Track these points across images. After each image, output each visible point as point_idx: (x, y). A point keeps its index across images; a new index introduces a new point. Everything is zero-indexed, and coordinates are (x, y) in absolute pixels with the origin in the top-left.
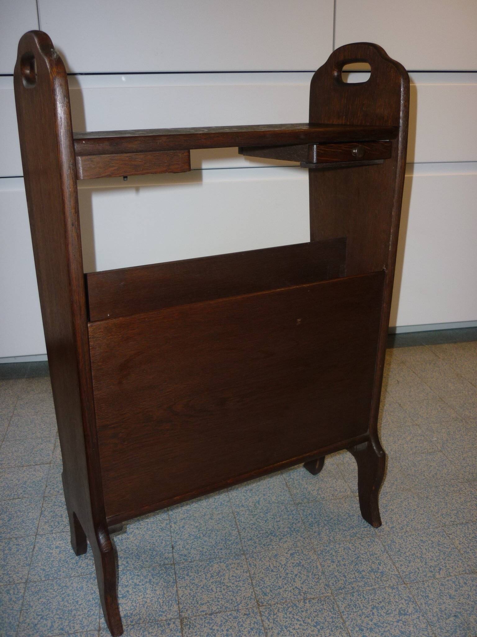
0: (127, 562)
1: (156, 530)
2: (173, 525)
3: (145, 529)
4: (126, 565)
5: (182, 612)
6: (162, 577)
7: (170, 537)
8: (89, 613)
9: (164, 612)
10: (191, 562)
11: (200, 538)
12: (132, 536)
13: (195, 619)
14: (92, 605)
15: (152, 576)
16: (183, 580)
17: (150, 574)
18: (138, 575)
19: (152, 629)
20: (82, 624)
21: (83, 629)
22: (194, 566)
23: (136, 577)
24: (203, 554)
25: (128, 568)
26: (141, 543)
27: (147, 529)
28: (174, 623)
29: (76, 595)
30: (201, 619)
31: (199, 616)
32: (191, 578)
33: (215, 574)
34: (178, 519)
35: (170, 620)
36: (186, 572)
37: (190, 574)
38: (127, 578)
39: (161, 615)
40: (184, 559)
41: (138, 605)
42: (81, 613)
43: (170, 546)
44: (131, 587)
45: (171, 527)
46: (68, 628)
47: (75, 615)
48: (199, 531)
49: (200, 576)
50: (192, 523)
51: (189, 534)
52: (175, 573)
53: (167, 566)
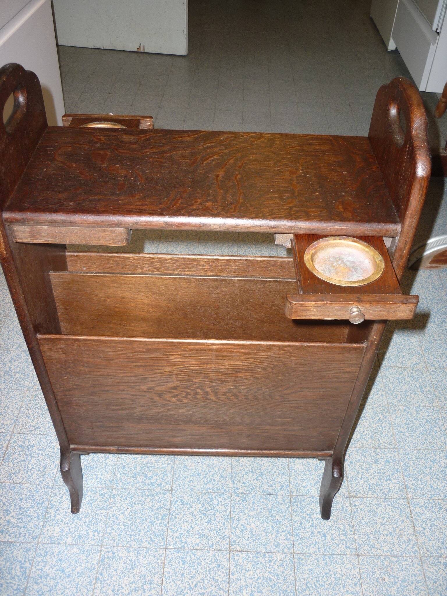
0: (284, 532)
1: (244, 505)
2: (240, 491)
3: (241, 514)
4: (286, 532)
5: (344, 495)
6: (305, 506)
7: (256, 495)
8: (340, 563)
9: (343, 508)
10: (290, 483)
11: (261, 473)
12: (248, 526)
13: (352, 488)
14: (331, 560)
15: (303, 513)
16: (310, 491)
17: (301, 514)
18: (301, 524)
19: (359, 517)
20: (352, 568)
21: (356, 567)
22: (295, 482)
23: (303, 525)
24: (283, 473)
25: (291, 531)
26: (259, 518)
27: (241, 512)
28: (354, 502)
29: (318, 575)
30: (351, 484)
31: (348, 485)
32: (309, 485)
33: (306, 468)
34: (232, 486)
35: (351, 504)
36: (302, 488)
37: (304, 485)
38: (303, 533)
39: (346, 510)
40: (286, 488)
41: (334, 525)
42: (339, 569)
43: (268, 496)
44: (314, 530)
45: (242, 493)
46: (355, 580)
47: (341, 575)
48: (252, 472)
49: (307, 479)
50: (240, 475)
51: (255, 480)
52: (303, 496)
53: (293, 500)
